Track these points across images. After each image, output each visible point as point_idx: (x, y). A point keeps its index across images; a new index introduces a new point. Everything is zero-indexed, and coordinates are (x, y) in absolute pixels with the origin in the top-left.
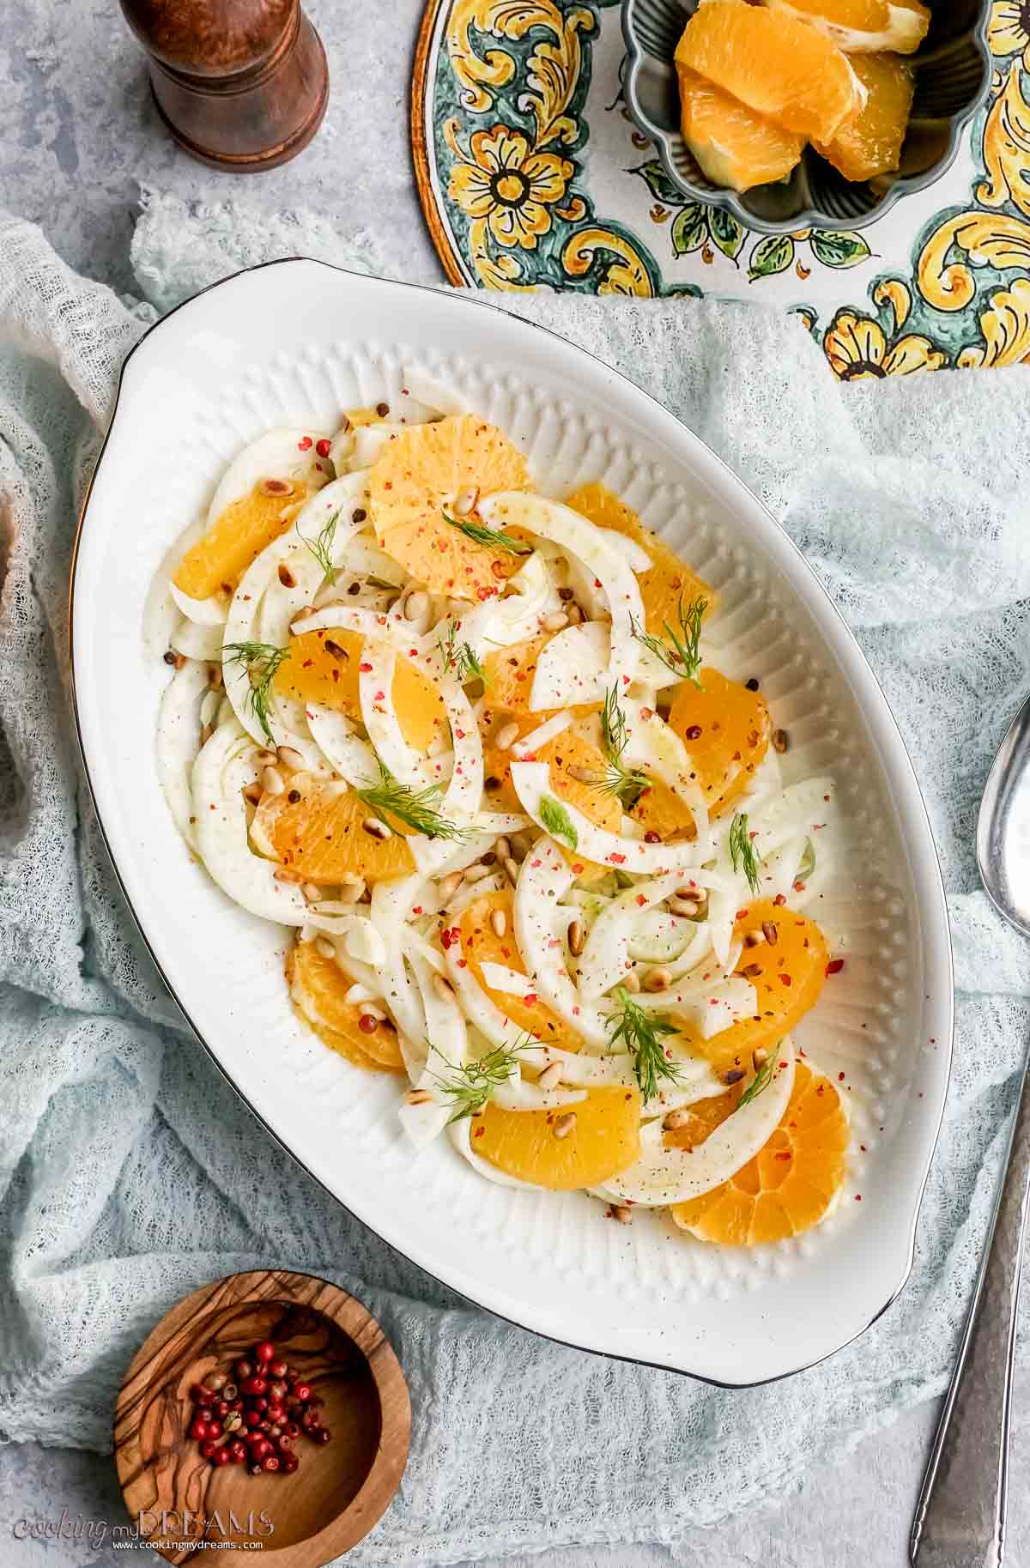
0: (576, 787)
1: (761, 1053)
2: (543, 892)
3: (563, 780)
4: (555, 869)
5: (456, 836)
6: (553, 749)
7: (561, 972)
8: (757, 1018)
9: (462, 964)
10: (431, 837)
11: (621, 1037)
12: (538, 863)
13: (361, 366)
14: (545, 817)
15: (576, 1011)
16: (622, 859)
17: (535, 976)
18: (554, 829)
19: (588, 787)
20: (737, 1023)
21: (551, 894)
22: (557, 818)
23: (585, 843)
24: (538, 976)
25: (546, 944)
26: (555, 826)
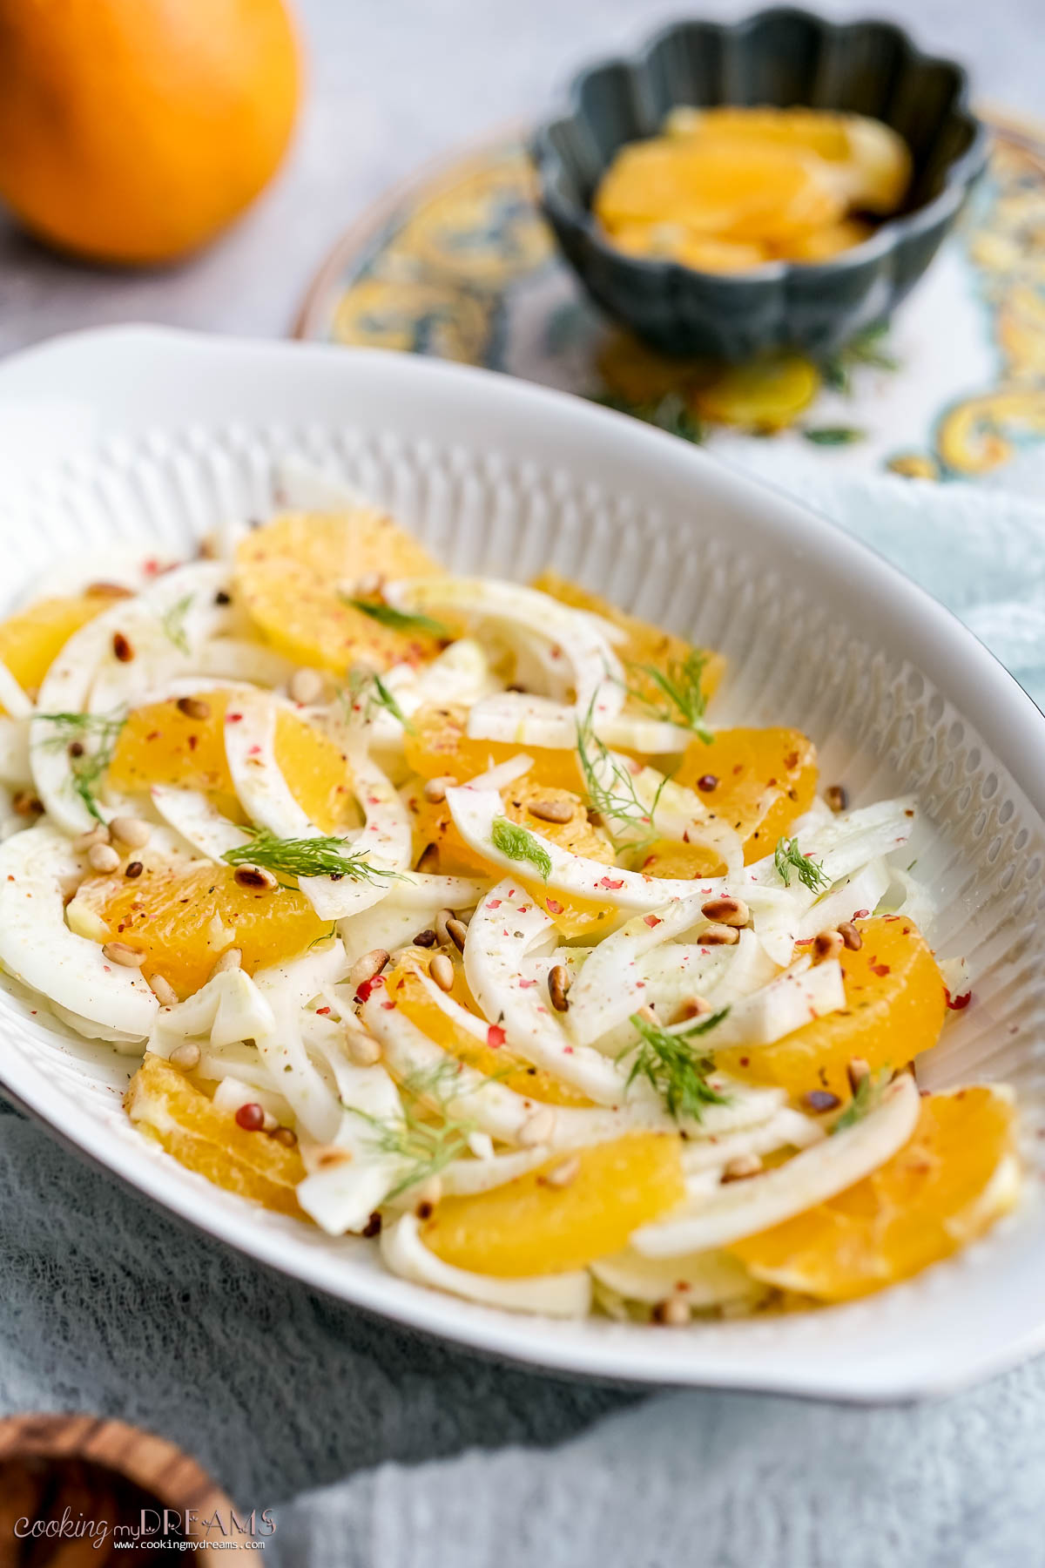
0: (544, 825)
1: (860, 1065)
2: (506, 933)
3: (523, 817)
4: (524, 910)
5: (373, 877)
6: (508, 794)
7: (540, 1010)
8: (845, 1014)
9: (390, 1006)
10: (337, 877)
11: (640, 1075)
12: (497, 903)
14: (501, 843)
15: (568, 1051)
16: (619, 885)
17: (502, 1017)
18: (514, 852)
19: (559, 826)
20: (815, 1016)
21: (518, 935)
22: (517, 838)
23: (563, 869)
24: (505, 1016)
25: (516, 981)
26: (515, 849)
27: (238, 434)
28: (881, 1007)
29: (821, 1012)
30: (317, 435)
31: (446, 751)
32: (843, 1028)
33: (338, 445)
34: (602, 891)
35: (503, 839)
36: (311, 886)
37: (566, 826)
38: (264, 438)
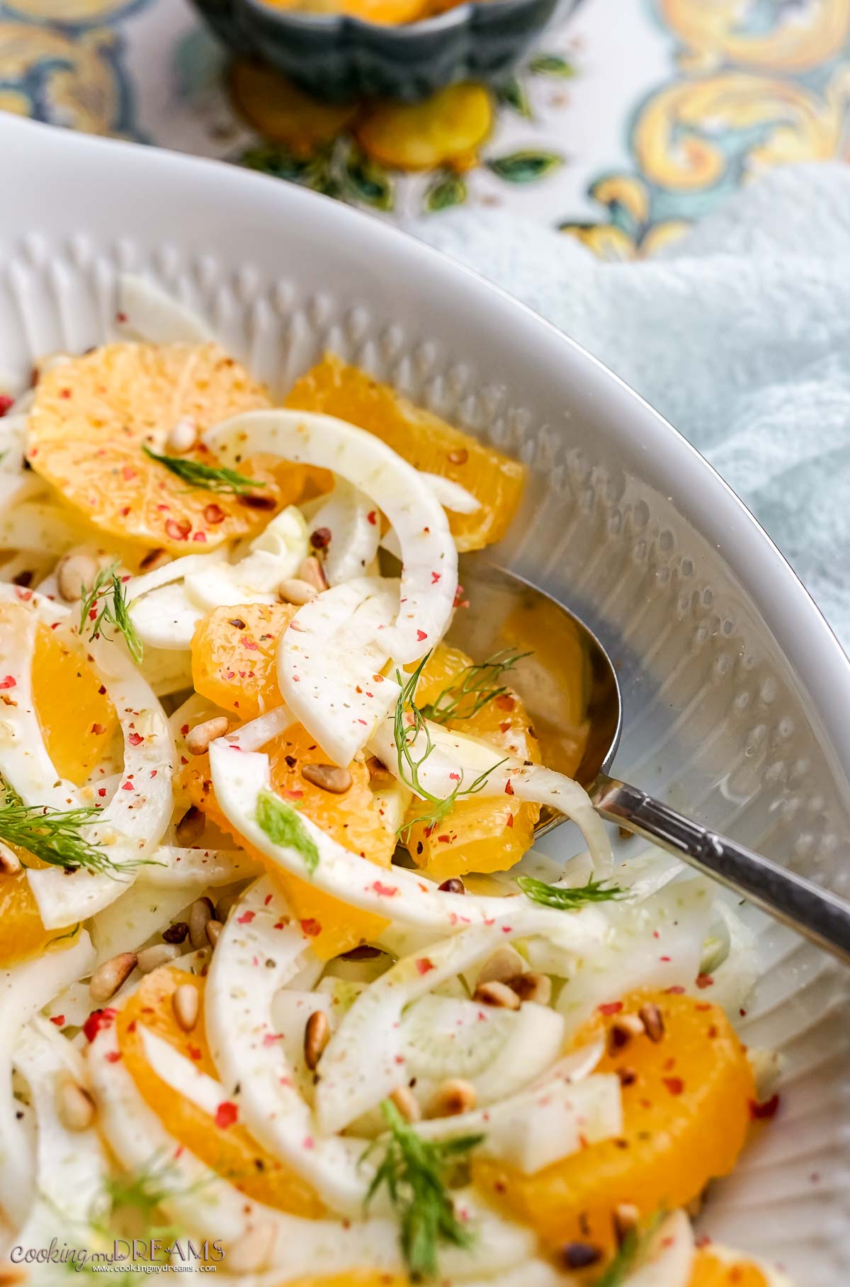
0: (317, 798)
1: (628, 1212)
2: (256, 962)
3: (297, 787)
4: (279, 926)
5: (111, 871)
6: (284, 746)
7: (284, 1081)
8: (622, 1144)
9: (114, 1058)
10: (70, 870)
11: (384, 1187)
12: (249, 917)
13: (64, 278)
14: (265, 825)
15: (309, 1144)
16: (391, 892)
17: (237, 1090)
18: (280, 838)
19: (337, 797)
20: (583, 1142)
21: (270, 964)
22: (286, 821)
23: (331, 865)
24: (243, 1089)
25: (259, 1039)
26: (282, 833)
27: (85, 246)
28: (662, 1142)
29: (593, 1138)
30: (173, 258)
31: (236, 681)
32: (618, 1167)
33: (196, 272)
34: (372, 896)
35: (268, 817)
36: (44, 880)
37: (343, 797)
38: (115, 257)
